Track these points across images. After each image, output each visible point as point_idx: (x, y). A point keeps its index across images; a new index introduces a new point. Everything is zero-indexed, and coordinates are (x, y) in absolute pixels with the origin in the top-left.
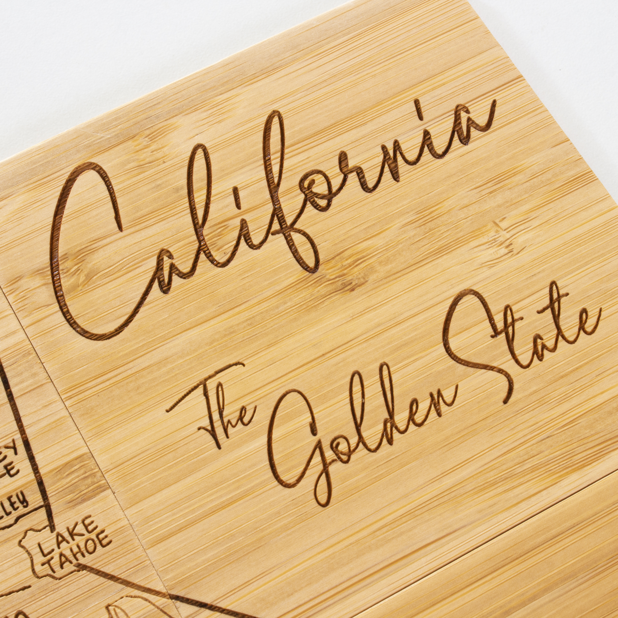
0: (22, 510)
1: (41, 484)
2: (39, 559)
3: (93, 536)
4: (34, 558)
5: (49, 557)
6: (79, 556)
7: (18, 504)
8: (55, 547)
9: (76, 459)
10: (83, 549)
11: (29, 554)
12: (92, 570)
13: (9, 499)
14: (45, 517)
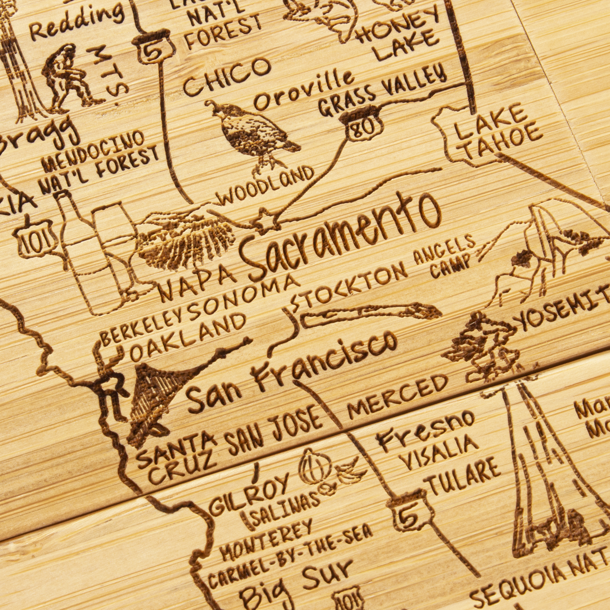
0: (438, 84)
1: (463, 59)
2: (454, 140)
3: (521, 126)
4: (448, 138)
5: (466, 141)
6: (502, 145)
7: (434, 77)
8: (475, 131)
9: (509, 38)
10: (507, 139)
11: (443, 133)
12: (516, 163)
13: (425, 69)
14: (465, 95)
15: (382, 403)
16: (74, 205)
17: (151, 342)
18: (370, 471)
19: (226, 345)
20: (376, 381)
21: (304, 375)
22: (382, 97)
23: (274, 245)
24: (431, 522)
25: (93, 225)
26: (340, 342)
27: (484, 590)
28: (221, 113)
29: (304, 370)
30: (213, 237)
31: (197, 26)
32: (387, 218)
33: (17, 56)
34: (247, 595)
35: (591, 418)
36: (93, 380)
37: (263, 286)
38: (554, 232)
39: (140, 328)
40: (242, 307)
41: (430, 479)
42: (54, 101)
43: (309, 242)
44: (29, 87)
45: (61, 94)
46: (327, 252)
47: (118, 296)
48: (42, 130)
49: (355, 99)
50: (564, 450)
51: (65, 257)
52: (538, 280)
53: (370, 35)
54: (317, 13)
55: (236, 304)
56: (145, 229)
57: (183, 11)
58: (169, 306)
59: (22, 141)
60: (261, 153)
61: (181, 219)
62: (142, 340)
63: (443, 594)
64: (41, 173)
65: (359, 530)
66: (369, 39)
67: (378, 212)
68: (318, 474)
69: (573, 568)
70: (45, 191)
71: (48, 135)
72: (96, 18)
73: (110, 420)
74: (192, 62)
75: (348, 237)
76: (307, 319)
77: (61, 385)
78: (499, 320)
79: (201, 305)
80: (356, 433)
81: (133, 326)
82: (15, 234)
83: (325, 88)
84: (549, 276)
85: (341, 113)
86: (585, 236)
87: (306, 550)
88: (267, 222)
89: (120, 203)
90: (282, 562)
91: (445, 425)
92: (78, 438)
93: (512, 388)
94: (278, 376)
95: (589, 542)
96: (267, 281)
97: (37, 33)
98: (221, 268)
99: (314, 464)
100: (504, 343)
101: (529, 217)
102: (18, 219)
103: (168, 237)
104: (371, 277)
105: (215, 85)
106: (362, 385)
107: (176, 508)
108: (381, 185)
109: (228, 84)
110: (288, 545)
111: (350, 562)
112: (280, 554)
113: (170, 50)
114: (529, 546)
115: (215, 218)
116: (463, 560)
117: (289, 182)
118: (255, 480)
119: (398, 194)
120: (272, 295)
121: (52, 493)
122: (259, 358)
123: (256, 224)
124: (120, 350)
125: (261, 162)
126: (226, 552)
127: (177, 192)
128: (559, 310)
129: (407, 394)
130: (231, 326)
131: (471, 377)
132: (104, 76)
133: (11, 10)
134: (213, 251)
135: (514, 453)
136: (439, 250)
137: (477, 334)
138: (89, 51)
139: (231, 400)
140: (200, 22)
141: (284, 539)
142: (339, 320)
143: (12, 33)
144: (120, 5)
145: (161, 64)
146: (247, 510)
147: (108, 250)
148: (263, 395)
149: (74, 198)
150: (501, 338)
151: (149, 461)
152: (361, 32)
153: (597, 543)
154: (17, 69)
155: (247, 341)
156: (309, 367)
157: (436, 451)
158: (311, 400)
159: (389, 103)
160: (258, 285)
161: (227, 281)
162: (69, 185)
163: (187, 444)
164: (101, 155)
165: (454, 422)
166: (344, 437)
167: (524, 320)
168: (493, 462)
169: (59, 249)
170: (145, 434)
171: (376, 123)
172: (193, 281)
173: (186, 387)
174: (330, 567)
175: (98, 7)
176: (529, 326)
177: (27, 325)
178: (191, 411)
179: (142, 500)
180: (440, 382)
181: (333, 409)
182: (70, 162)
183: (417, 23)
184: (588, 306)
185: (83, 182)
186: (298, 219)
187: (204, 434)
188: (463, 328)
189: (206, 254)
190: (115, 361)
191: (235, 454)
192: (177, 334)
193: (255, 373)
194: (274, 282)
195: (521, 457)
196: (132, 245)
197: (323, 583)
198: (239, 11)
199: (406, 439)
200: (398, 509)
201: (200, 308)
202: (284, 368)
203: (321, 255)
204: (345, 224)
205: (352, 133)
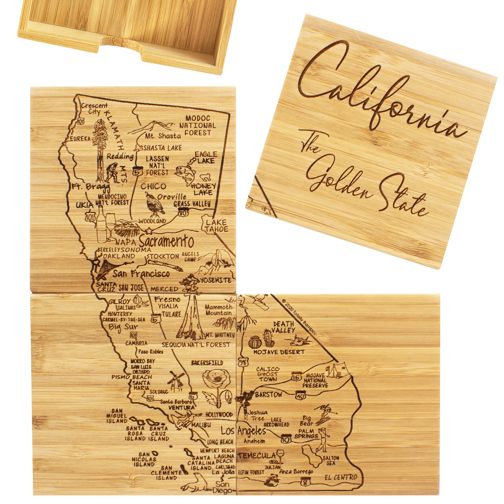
0: (207, 207)
1: (217, 201)
2: (205, 225)
3: (224, 226)
4: (204, 224)
5: (208, 226)
6: (217, 230)
7: (207, 205)
8: (211, 224)
9: (231, 200)
10: (219, 229)
11: (203, 222)
12: (218, 236)
13: (205, 201)
14: (213, 213)
15: (160, 290)
16: (103, 210)
17: (110, 254)
18: (150, 305)
19: (127, 262)
20: (160, 283)
21: (144, 276)
22: (191, 206)
23: (149, 239)
24: (160, 323)
25: (106, 218)
26: (156, 270)
27: (166, 343)
28: (148, 197)
29: (144, 275)
30: (134, 231)
31: (151, 169)
32: (180, 241)
33: (102, 162)
34: (111, 325)
35: (208, 310)
36: (92, 260)
37: (142, 249)
38: (220, 259)
39: (108, 250)
40: (135, 253)
41: (163, 312)
42: (107, 178)
43: (157, 241)
44: (102, 172)
45: (110, 177)
46: (161, 245)
47: (106, 239)
48: (101, 186)
49: (184, 204)
50: (198, 316)
51: (96, 224)
52: (210, 271)
53: (195, 186)
54: (184, 175)
55: (134, 251)
56: (118, 223)
57: (149, 163)
58: (118, 246)
59: (95, 187)
60: (155, 211)
61: (128, 224)
62: (108, 253)
63: (156, 341)
64: (97, 198)
65: (142, 319)
66: (194, 188)
67: (178, 238)
68: (137, 302)
69: (189, 345)
70: (97, 204)
71: (102, 188)
72: (125, 157)
73: (93, 272)
74: (146, 179)
75: (168, 243)
76: (150, 261)
77: (84, 259)
78: (196, 278)
79: (125, 249)
80: (150, 295)
81: (107, 249)
82: (86, 214)
83: (178, 198)
84: (214, 271)
85: (179, 207)
86: (227, 263)
87: (128, 320)
88: (149, 231)
89: (114, 214)
90: (122, 320)
91: (172, 300)
92: (84, 274)
93: (192, 296)
94: (137, 274)
95: (195, 340)
96: (144, 248)
97: (109, 157)
98: (133, 240)
99: (138, 299)
100: (196, 284)
101: (215, 253)
102: (88, 210)
103: (123, 227)
104: (169, 256)
105: (150, 188)
106: (157, 284)
107: (101, 299)
108: (181, 231)
109: (153, 189)
110: (124, 317)
111: (137, 326)
112: (122, 318)
113: (141, 174)
114: (180, 336)
115: (136, 226)
116: (164, 334)
117: (159, 222)
118: (122, 298)
119: (185, 235)
120: (143, 252)
121: (74, 285)
122: (134, 268)
123: (146, 231)
124: (102, 254)
125: (154, 214)
126: (110, 314)
127: (129, 215)
128: (213, 280)
129: (167, 289)
130: (130, 257)
131: (184, 290)
132: (122, 175)
133: (104, 147)
134: (133, 235)
135: (186, 312)
136: (189, 254)
137: (190, 279)
138: (121, 166)
139: (124, 276)
140: (152, 168)
141: (124, 315)
142: (157, 264)
143: (102, 154)
144: (133, 155)
145: (138, 176)
146: (118, 305)
147: (107, 226)
148: (132, 278)
149: (104, 208)
150: (195, 283)
151: (99, 285)
152: (193, 185)
153: (197, 341)
154: (100, 166)
155: (133, 262)
156: (146, 274)
157: (168, 305)
158: (143, 283)
159: (192, 208)
160: (141, 248)
161: (134, 244)
162: (103, 204)
163: (110, 284)
164: (114, 199)
165: (175, 300)
166: (147, 295)
167: (203, 280)
168: (180, 313)
169: (95, 222)
170: (101, 278)
171: (187, 213)
172: (125, 242)
173: (114, 269)
174: (132, 326)
175: (127, 154)
176: (203, 282)
177: (81, 240)
178: (113, 276)
179: (94, 294)
180: (176, 289)
181: (148, 287)
182: (106, 198)
183: (209, 187)
184: (220, 282)
185: (107, 204)
186: (157, 233)
187: (115, 283)
188: (187, 277)
189: (131, 236)
190: (99, 256)
191: (120, 290)
192: (117, 255)
193: (132, 271)
194: (145, 249)
195: (187, 314)
196: (113, 227)
197: (129, 329)
198: (164, 168)
199: (162, 300)
200: (153, 317)
201: (124, 249)
202: (139, 272)
203: (159, 245)
204: (168, 239)
205: (180, 214)
